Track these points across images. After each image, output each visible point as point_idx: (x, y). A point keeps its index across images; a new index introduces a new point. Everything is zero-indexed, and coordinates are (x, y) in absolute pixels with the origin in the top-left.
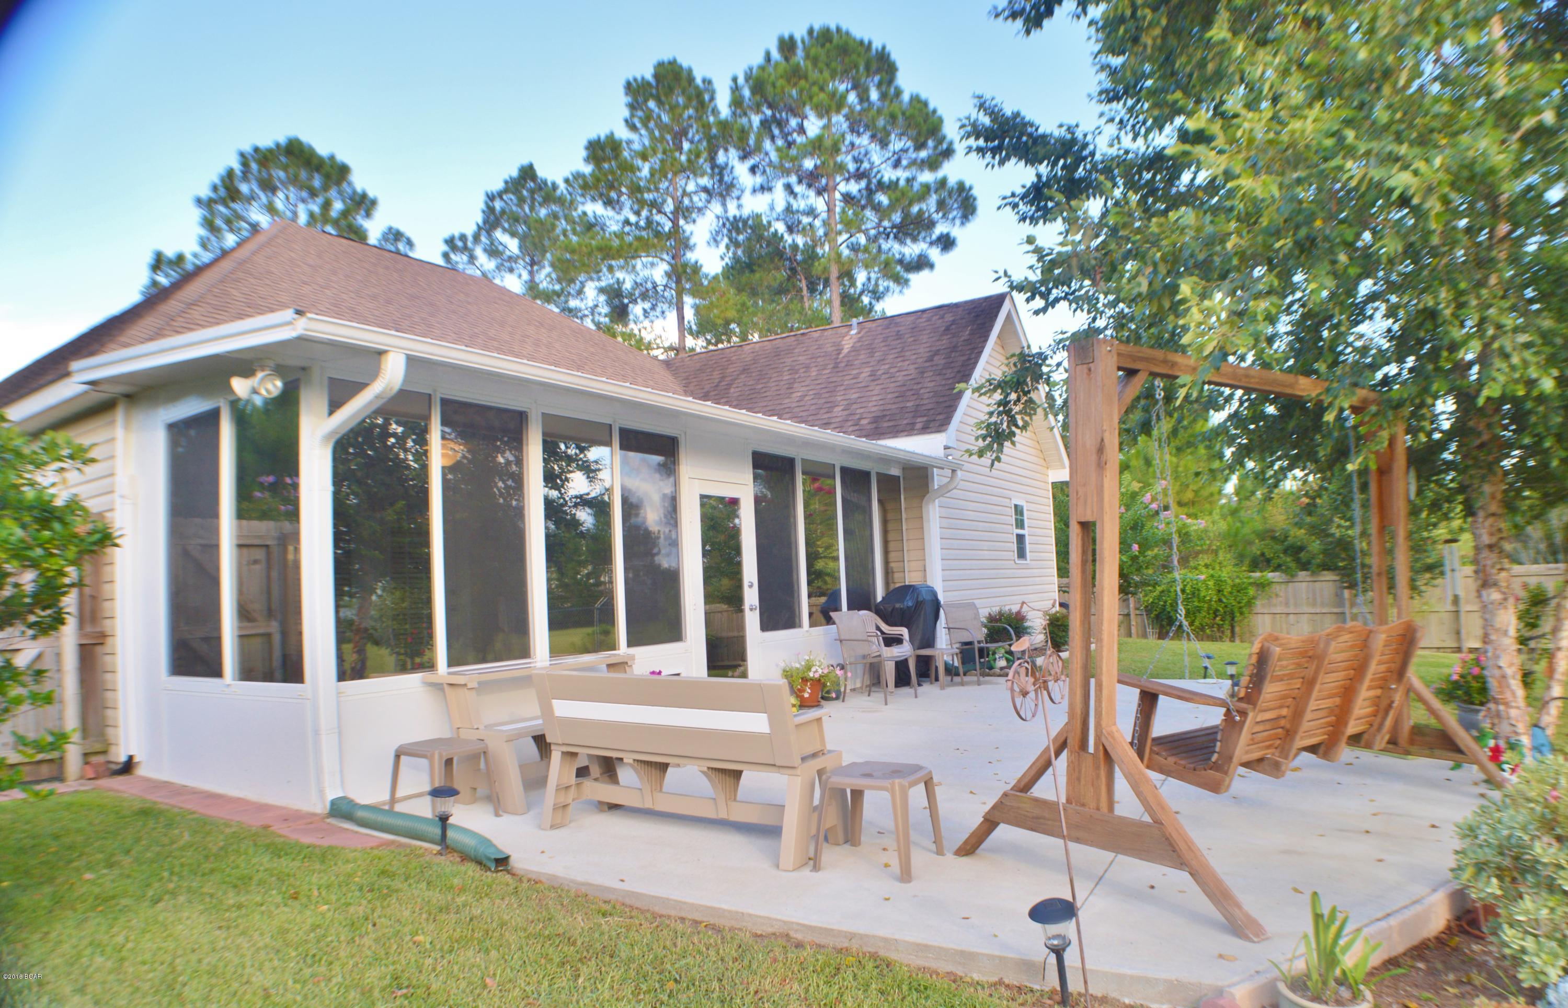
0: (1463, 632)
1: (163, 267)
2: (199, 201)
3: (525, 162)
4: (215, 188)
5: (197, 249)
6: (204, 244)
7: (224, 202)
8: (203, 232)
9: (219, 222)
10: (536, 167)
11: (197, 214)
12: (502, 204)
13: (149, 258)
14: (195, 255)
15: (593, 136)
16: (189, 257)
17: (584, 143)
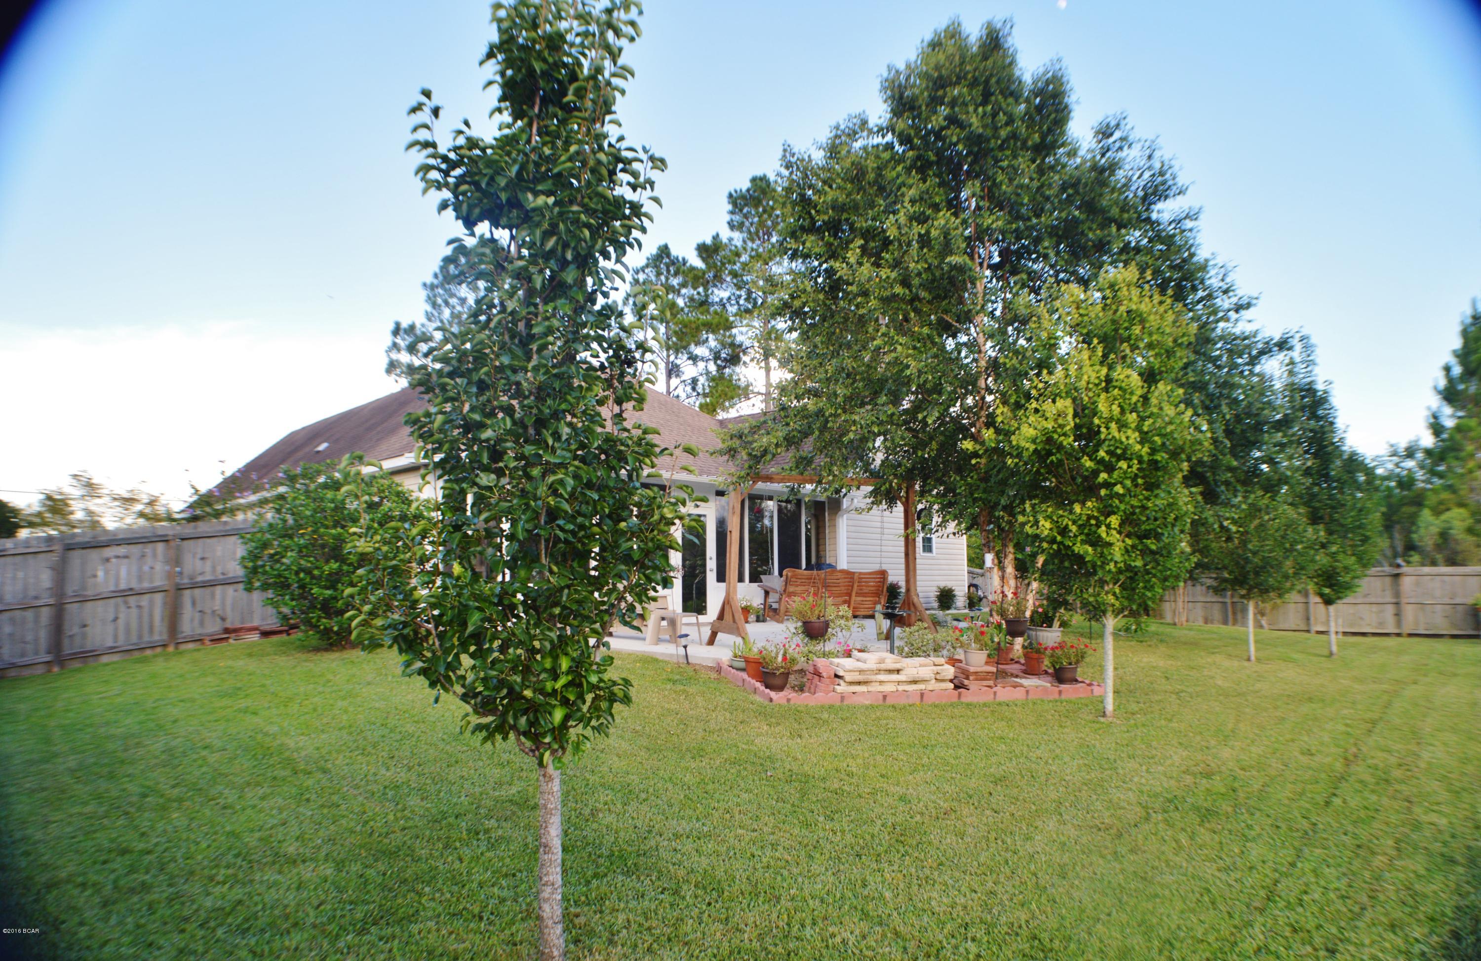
0: (1312, 619)
1: (401, 333)
2: (425, 285)
3: (662, 243)
4: (436, 276)
5: (424, 320)
6: (429, 317)
7: (442, 285)
8: (429, 308)
9: (439, 301)
10: (670, 246)
11: (423, 294)
12: (645, 276)
13: (392, 326)
14: (423, 325)
15: (700, 241)
16: (418, 326)
17: (695, 246)
